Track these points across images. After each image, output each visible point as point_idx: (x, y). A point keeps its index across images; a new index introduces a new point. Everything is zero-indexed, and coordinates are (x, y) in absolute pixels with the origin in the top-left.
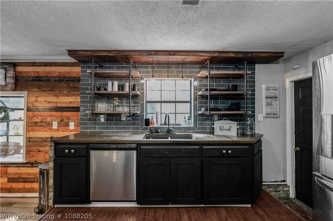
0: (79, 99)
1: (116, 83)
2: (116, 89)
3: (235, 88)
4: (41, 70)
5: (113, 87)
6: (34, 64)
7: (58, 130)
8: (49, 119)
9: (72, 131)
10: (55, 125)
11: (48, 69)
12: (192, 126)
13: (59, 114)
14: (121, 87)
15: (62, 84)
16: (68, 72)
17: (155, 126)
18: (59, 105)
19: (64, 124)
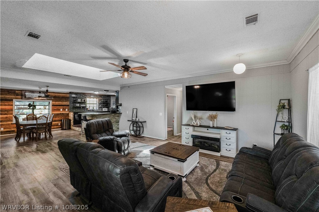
0: (69, 103)
1: (80, 99)
2: (80, 101)
3: (107, 101)
4: (56, 94)
5: (79, 100)
6: (54, 93)
7: (62, 111)
8: (59, 108)
9: (67, 111)
10: (61, 110)
11: (59, 94)
12: (98, 109)
13: (63, 107)
14: (81, 100)
15: (63, 99)
16: (65, 96)
17: (89, 109)
18: (63, 104)
19: (64, 110)
